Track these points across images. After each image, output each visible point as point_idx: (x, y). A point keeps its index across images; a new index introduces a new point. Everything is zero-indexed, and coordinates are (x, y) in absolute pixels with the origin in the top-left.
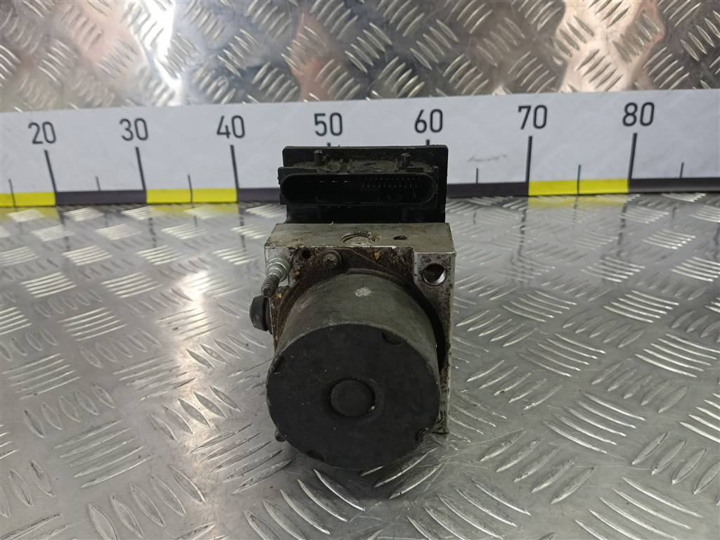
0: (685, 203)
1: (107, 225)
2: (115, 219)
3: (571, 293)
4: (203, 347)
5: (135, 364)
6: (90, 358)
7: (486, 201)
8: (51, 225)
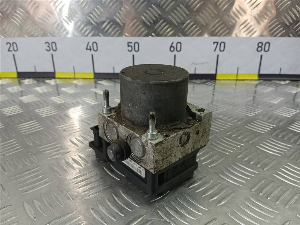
0: (281, 85)
1: (38, 86)
2: (42, 84)
3: (231, 120)
4: (76, 138)
5: (46, 144)
6: (28, 141)
7: (198, 81)
8: (15, 86)
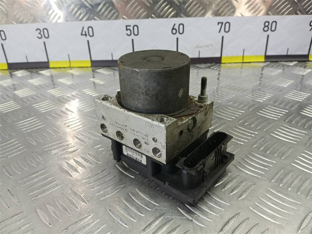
0: (289, 66)
1: (32, 78)
2: (36, 75)
3: (242, 107)
4: (82, 134)
5: (51, 143)
6: (31, 140)
7: (203, 66)
8: (6, 78)
